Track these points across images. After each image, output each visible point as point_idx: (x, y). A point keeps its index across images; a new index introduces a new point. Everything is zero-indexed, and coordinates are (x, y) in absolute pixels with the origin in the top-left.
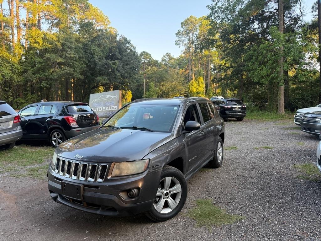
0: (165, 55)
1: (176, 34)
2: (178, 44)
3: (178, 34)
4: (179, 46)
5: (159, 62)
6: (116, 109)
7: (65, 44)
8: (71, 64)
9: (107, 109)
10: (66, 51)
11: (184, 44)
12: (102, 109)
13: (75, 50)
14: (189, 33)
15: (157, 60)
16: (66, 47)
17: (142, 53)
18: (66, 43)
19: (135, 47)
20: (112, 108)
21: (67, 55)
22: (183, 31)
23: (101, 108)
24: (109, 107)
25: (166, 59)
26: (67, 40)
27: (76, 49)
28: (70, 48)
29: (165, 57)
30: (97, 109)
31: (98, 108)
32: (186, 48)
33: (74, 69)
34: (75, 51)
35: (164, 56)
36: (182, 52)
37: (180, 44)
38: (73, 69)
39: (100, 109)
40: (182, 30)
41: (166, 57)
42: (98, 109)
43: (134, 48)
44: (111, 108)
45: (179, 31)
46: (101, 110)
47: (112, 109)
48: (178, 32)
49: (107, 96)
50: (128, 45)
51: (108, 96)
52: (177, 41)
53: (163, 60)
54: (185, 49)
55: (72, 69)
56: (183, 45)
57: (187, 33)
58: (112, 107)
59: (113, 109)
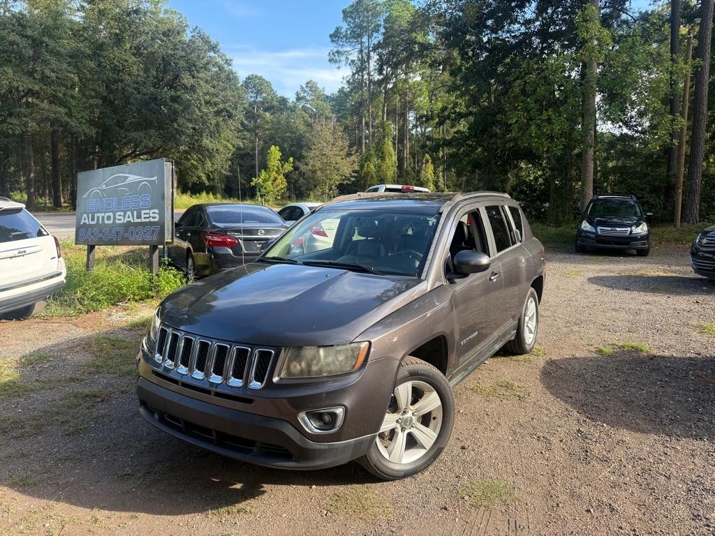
0: (304, 86)
1: (331, 36)
2: (336, 62)
3: (335, 36)
4: (337, 65)
5: (290, 101)
6: (157, 220)
7: (42, 42)
8: (61, 95)
9: (127, 219)
10: (45, 62)
11: (349, 62)
12: (115, 219)
13: (69, 60)
14: (360, 36)
15: (286, 97)
16: (44, 50)
17: (248, 78)
18: (46, 39)
19: (231, 60)
20: (143, 216)
21: (47, 72)
22: (346, 32)
23: (111, 214)
24: (135, 212)
25: (306, 94)
26: (47, 31)
27: (70, 57)
28: (57, 54)
29: (305, 92)
30: (98, 217)
31: (100, 215)
32: (354, 72)
33: (70, 109)
34: (69, 64)
35: (302, 88)
36: (345, 81)
37: (340, 61)
38: (67, 110)
39: (109, 218)
40: (345, 26)
41: (308, 89)
42: (103, 217)
43: (228, 62)
44: (139, 216)
45: (337, 28)
46: (111, 222)
47: (144, 220)
48: (336, 31)
49: (127, 177)
50: (212, 54)
51: (132, 178)
52: (333, 54)
53: (299, 99)
54: (351, 74)
55: (62, 110)
56: (348, 64)
57: (356, 35)
58: (143, 212)
59: (148, 220)
